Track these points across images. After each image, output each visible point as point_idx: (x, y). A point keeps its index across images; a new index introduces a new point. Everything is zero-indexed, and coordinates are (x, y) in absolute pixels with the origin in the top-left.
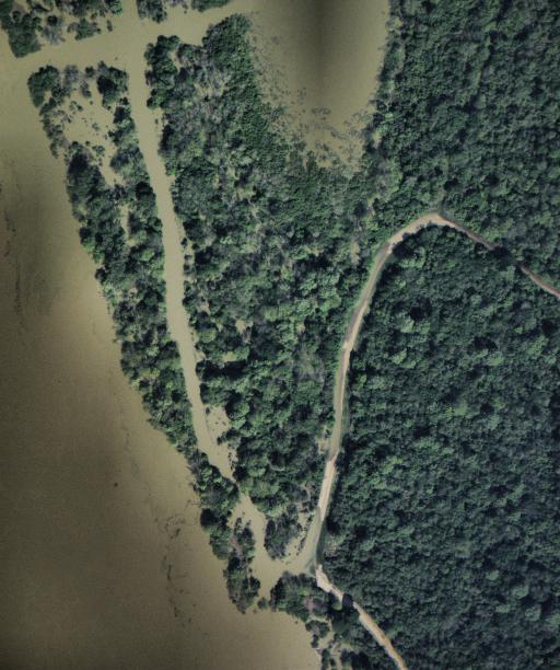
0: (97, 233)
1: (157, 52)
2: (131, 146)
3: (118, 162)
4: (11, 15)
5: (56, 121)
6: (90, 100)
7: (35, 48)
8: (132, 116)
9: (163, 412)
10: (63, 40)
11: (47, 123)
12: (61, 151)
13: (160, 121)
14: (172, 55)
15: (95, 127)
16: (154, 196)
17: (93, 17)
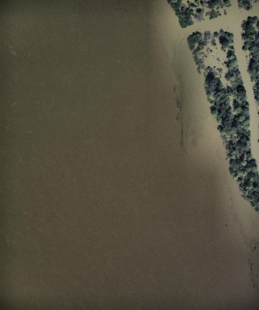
0: (219, 109)
1: (247, 24)
2: (234, 68)
3: (229, 76)
4: (180, 8)
5: (200, 57)
6: (216, 47)
7: (191, 23)
8: (235, 54)
9: (249, 192)
10: (204, 19)
11: (196, 58)
12: (202, 71)
13: (248, 57)
14: (254, 25)
15: (218, 59)
16: (245, 91)
17: (217, 8)
